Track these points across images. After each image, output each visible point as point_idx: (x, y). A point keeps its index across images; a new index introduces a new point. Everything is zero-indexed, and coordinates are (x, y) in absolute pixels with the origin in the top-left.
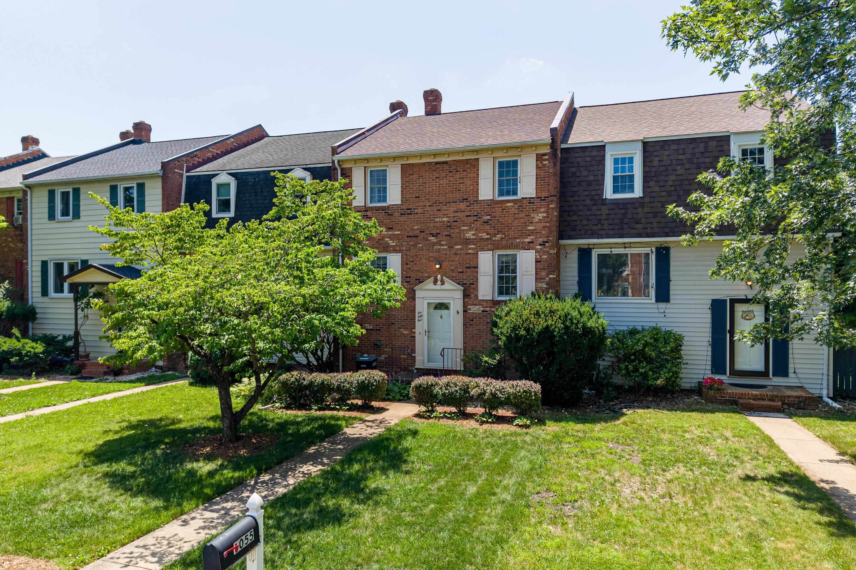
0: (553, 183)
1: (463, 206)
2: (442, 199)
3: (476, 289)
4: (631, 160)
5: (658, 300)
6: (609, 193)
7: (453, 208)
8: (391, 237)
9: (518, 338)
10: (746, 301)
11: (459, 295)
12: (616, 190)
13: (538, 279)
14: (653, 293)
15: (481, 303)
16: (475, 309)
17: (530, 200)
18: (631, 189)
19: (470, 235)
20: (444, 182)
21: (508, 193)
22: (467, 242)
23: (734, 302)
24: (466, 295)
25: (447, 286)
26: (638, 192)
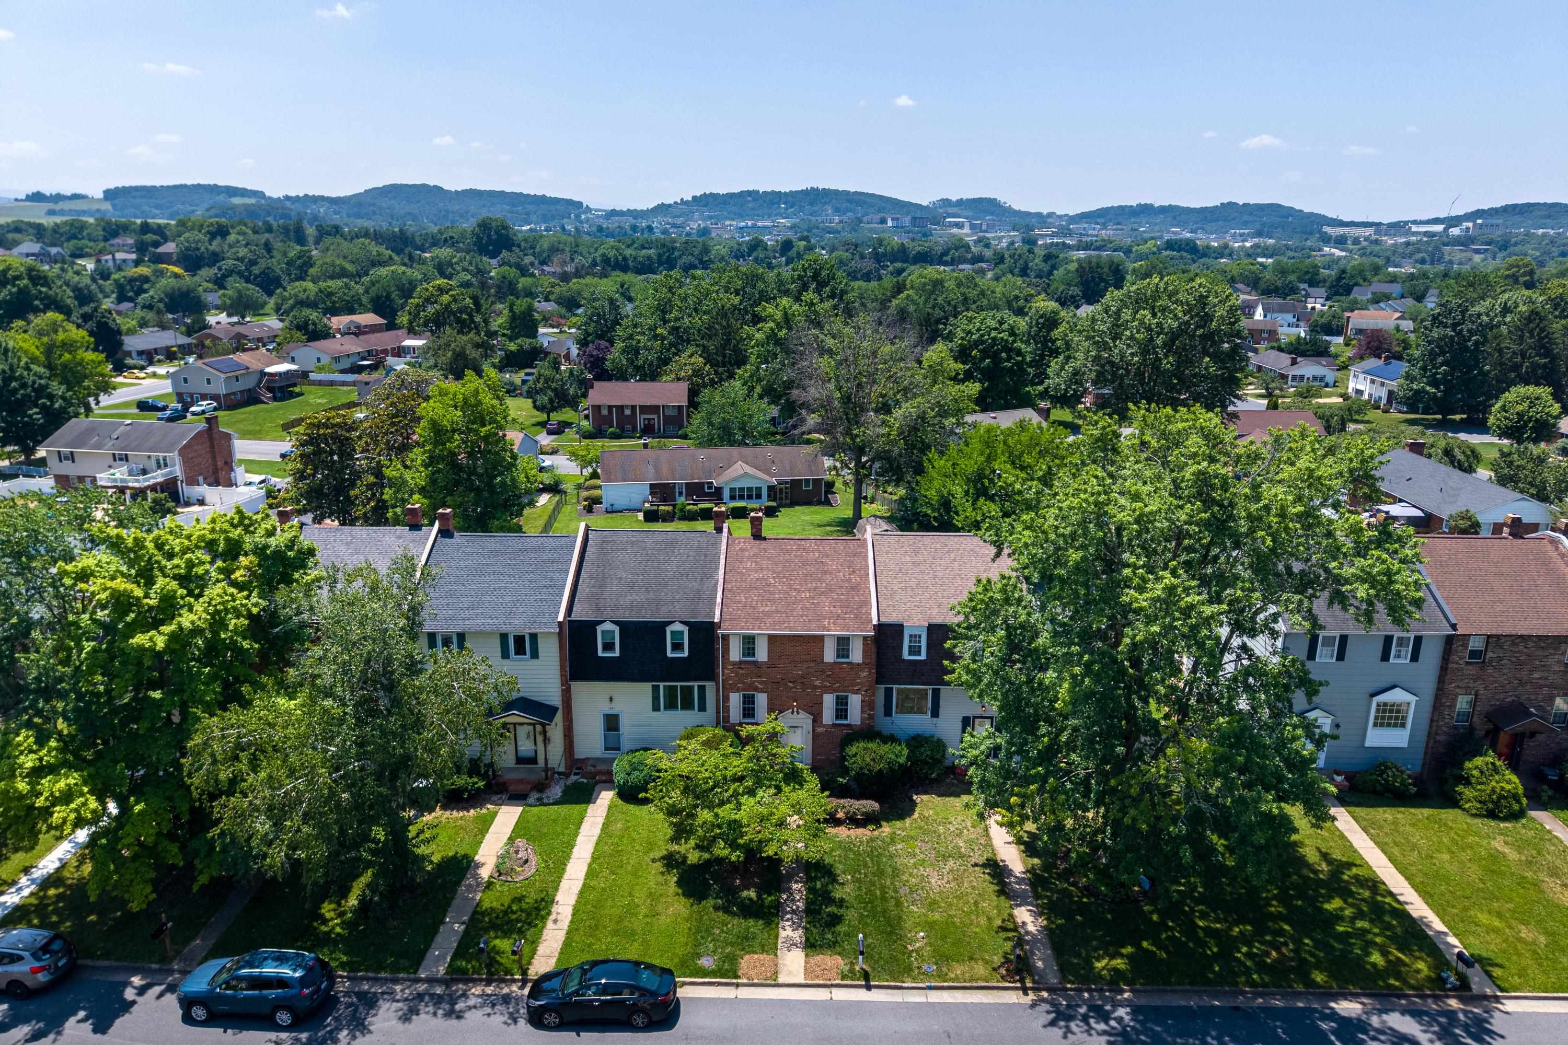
0: (874, 656)
1: (812, 665)
2: (797, 659)
3: (822, 717)
4: (920, 636)
5: (932, 716)
6: (906, 656)
7: (805, 665)
8: (760, 683)
9: (864, 774)
10: (982, 717)
11: (810, 722)
12: (910, 653)
13: (862, 712)
14: (929, 713)
15: (824, 726)
16: (819, 730)
17: (858, 664)
18: (919, 653)
19: (817, 683)
20: (799, 648)
21: (843, 657)
22: (815, 687)
23: (975, 717)
24: (814, 721)
25: (800, 716)
26: (923, 656)
